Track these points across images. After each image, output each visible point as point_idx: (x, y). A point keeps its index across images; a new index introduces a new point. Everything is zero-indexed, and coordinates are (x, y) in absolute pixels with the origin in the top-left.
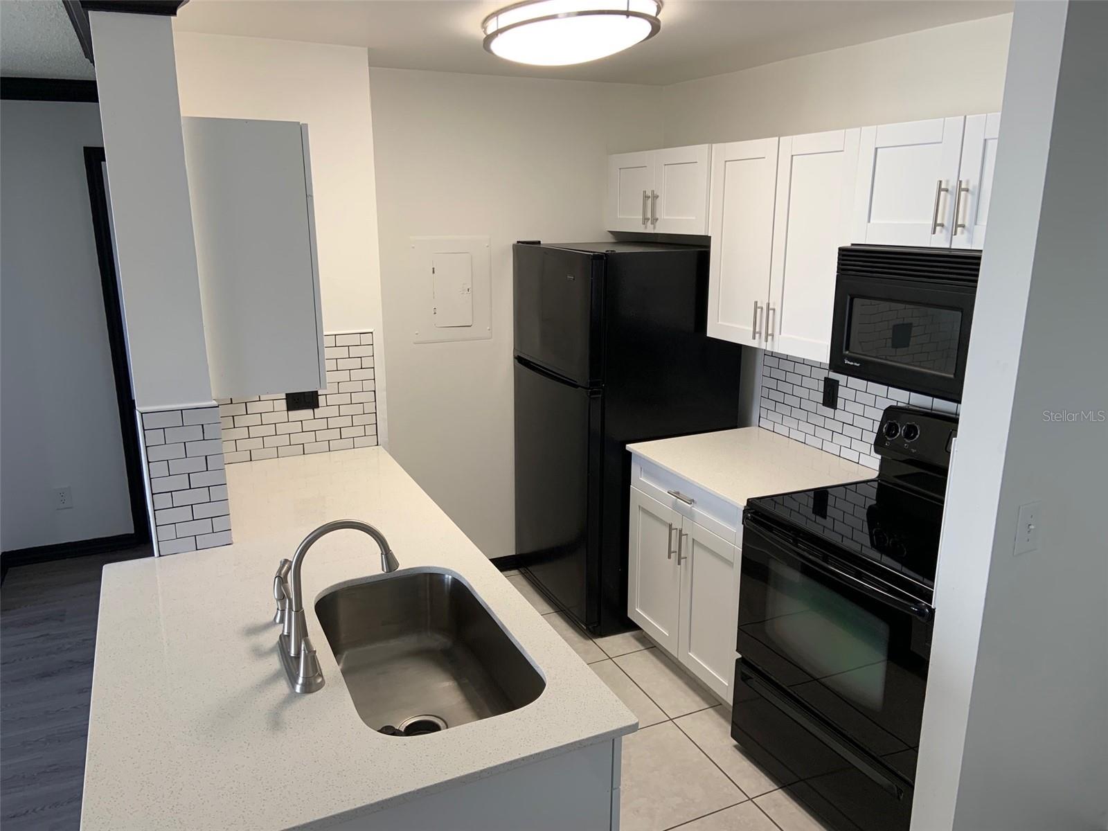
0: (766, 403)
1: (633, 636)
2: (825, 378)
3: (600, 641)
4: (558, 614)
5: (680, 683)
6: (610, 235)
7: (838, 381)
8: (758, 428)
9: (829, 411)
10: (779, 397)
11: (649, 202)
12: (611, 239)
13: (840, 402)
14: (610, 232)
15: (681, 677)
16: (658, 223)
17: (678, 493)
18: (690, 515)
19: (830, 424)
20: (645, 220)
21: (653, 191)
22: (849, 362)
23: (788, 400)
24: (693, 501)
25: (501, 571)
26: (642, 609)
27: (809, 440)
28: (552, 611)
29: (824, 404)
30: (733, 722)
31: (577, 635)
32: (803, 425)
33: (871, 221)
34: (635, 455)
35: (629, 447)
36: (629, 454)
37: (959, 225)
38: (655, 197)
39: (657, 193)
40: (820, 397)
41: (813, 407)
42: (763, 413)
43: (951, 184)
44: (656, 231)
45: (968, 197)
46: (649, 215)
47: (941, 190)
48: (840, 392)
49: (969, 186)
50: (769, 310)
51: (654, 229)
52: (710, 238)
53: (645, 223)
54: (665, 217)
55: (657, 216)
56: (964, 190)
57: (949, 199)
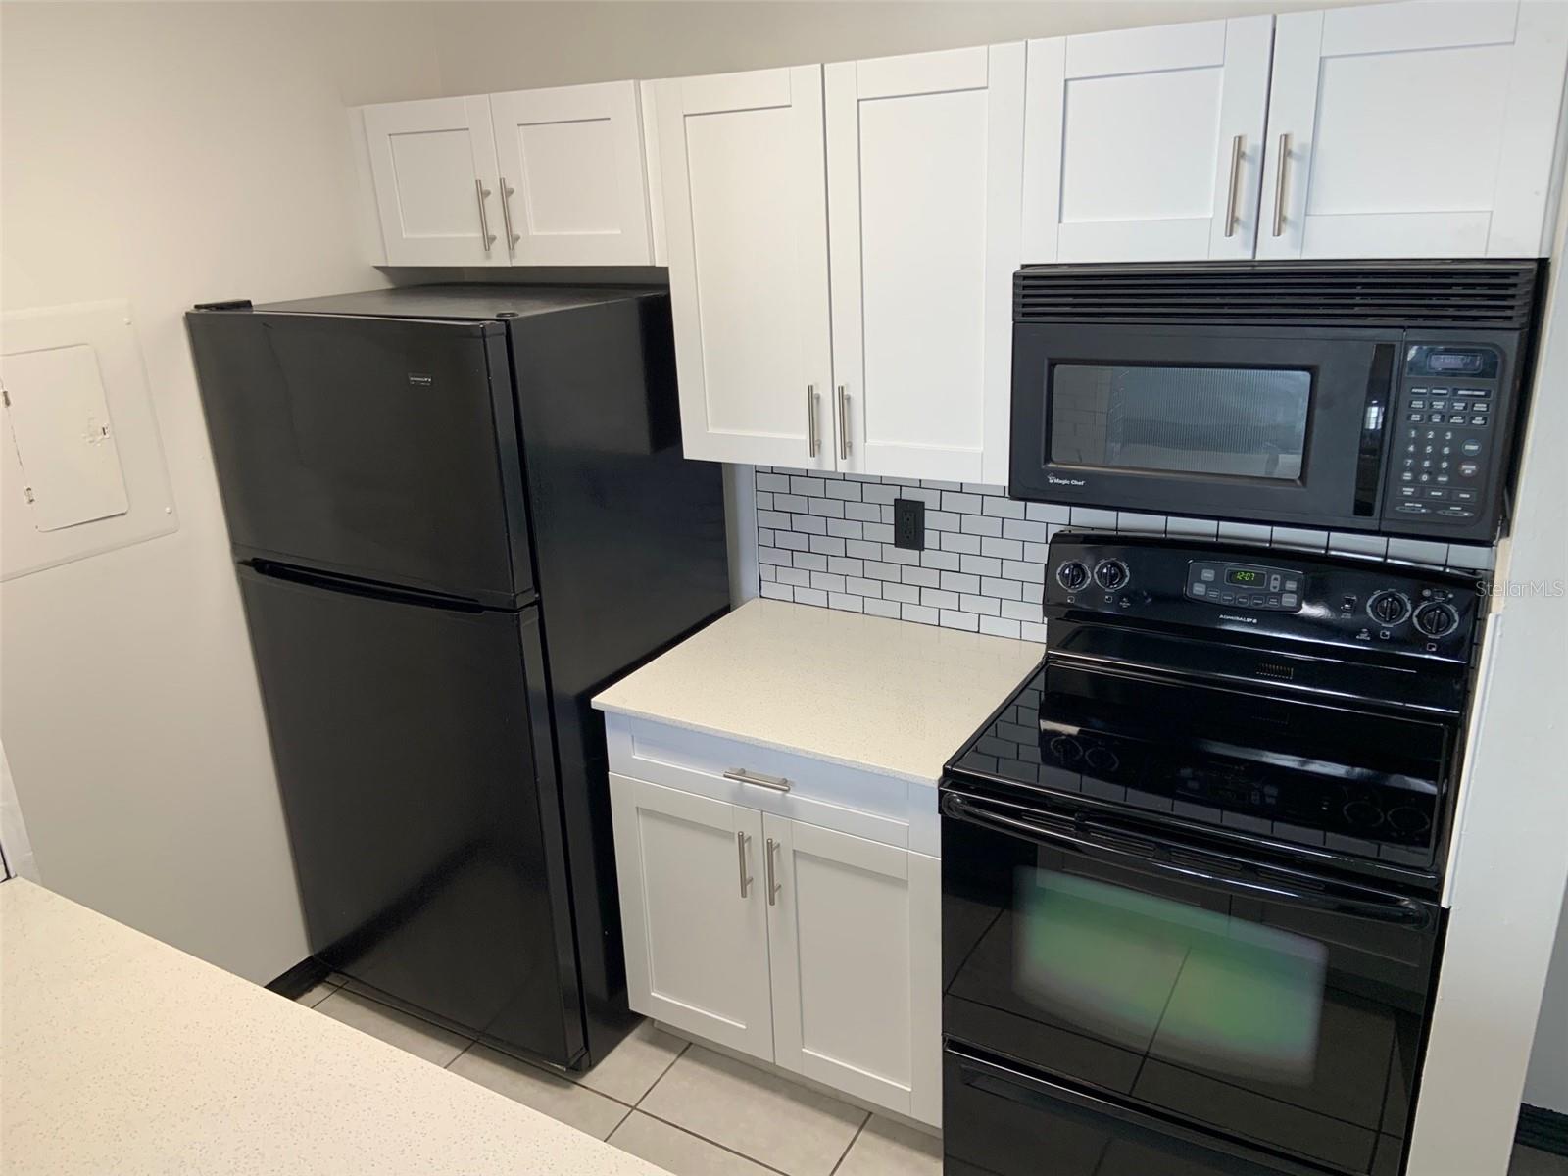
0: (767, 555)
1: (641, 1038)
2: (895, 500)
3: (592, 1078)
4: (473, 1053)
5: (780, 1101)
6: (380, 275)
7: (923, 503)
8: (758, 600)
9: (909, 555)
10: (801, 542)
11: (493, 203)
12: (384, 284)
13: (930, 539)
14: (378, 267)
15: (774, 1089)
16: (518, 246)
17: (743, 772)
18: (788, 811)
19: (911, 576)
20: (489, 241)
21: (502, 181)
22: (1057, 481)
23: (818, 544)
24: (785, 782)
25: (293, 998)
26: (660, 989)
27: (871, 606)
28: (458, 1051)
29: (897, 544)
30: (945, 1155)
31: (539, 1084)
32: (854, 585)
33: (1065, 220)
34: (610, 713)
35: (599, 701)
36: (599, 716)
37: (1281, 219)
38: (506, 193)
39: (510, 185)
40: (889, 533)
41: (872, 551)
42: (768, 573)
43: (1252, 143)
44: (516, 263)
45: (1292, 164)
46: (497, 229)
47: (1239, 155)
48: (931, 520)
49: (1294, 146)
50: (844, 400)
51: (511, 256)
52: (667, 269)
53: (487, 248)
54: (534, 232)
55: (517, 231)
56: (1286, 153)
57: (1247, 170)
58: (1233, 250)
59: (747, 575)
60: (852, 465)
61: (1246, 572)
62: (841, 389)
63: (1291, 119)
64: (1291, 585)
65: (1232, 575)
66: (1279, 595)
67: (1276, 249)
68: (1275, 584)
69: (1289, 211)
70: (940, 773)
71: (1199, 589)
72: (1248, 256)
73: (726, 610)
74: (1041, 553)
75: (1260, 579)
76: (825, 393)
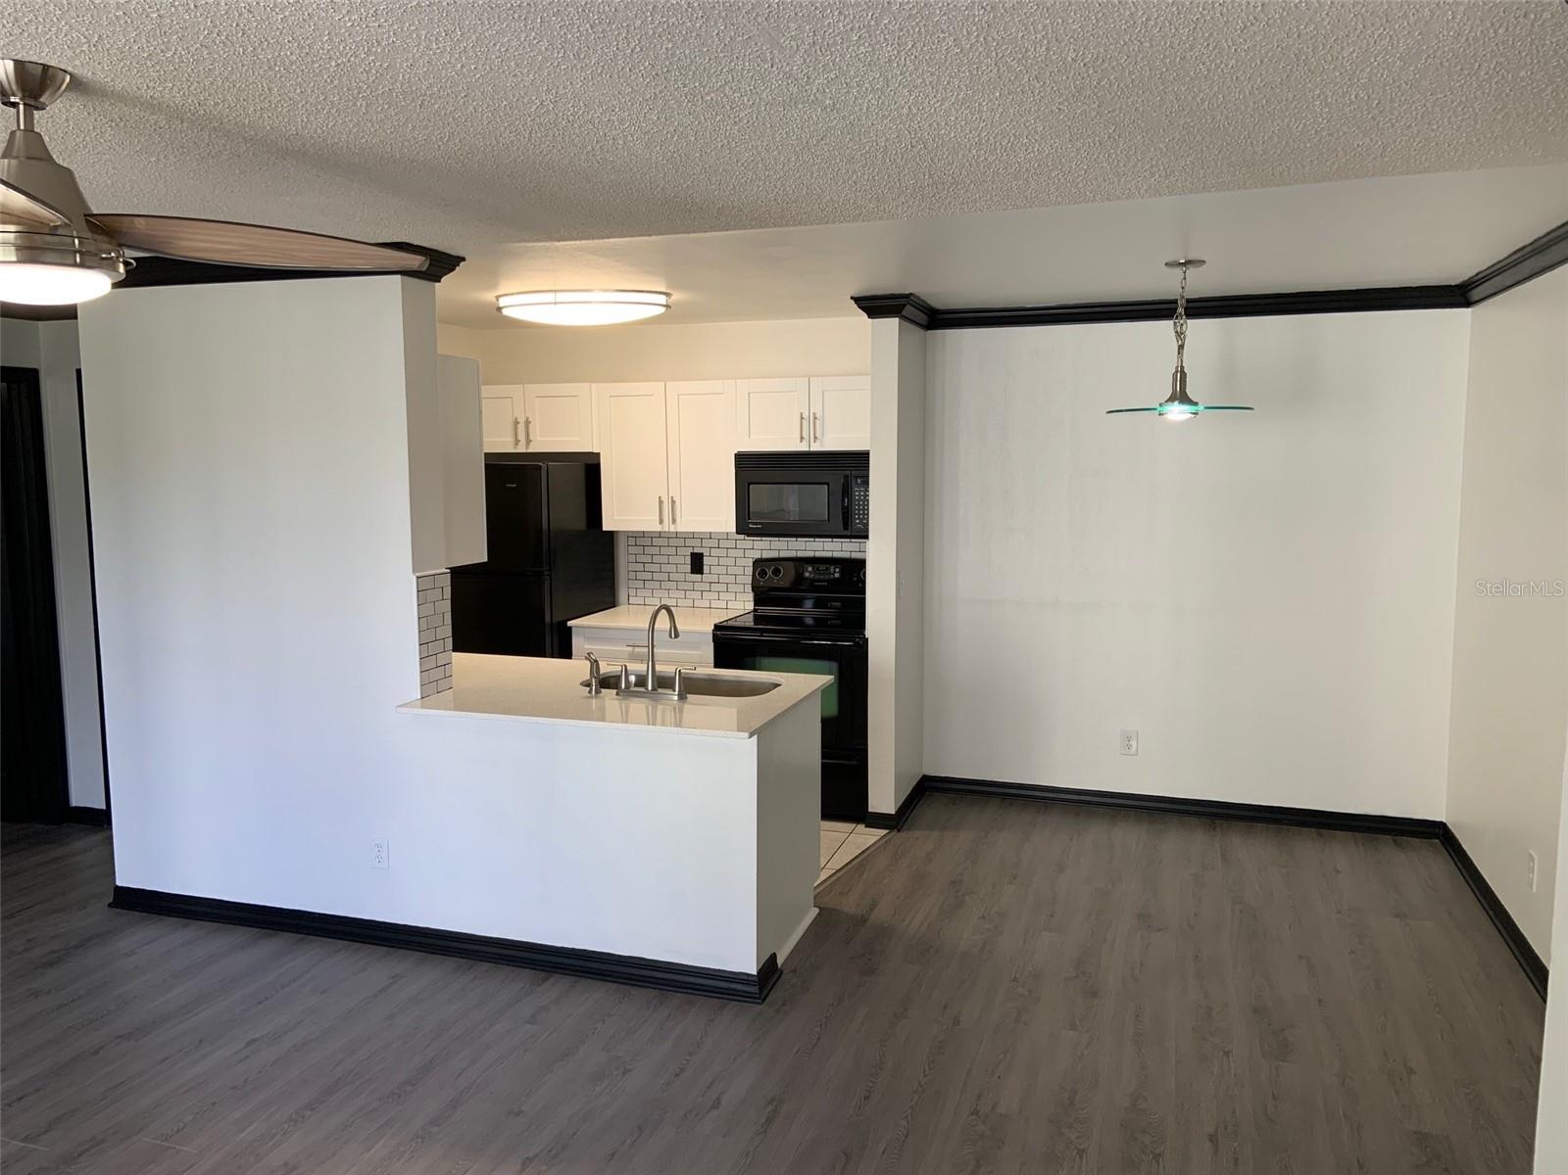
0: (632, 584)
2: (691, 554)
7: (703, 554)
8: (628, 605)
9: (697, 577)
10: (648, 576)
11: (521, 427)
13: (706, 569)
16: (531, 444)
19: (698, 586)
20: (517, 442)
21: (526, 418)
22: (752, 526)
23: (656, 576)
27: (681, 602)
29: (691, 573)
32: (674, 593)
33: (752, 437)
34: (574, 630)
35: (570, 622)
36: (570, 630)
37: (816, 438)
38: (527, 423)
39: (530, 419)
40: (688, 568)
41: (681, 577)
42: (632, 592)
43: (805, 415)
44: (530, 450)
45: (818, 422)
46: (522, 437)
47: (802, 418)
48: (706, 561)
49: (817, 416)
50: (673, 502)
51: (527, 448)
52: (599, 454)
53: (516, 444)
54: (539, 438)
55: (531, 438)
56: (815, 418)
57: (805, 423)
58: (803, 447)
59: (622, 595)
60: (675, 528)
61: (823, 567)
62: (672, 498)
63: (816, 408)
64: (837, 570)
65: (818, 569)
66: (833, 574)
67: (816, 447)
68: (832, 570)
69: (818, 435)
70: (713, 628)
71: (807, 574)
72: (807, 449)
73: (614, 606)
74: (750, 571)
75: (827, 569)
76: (665, 499)
